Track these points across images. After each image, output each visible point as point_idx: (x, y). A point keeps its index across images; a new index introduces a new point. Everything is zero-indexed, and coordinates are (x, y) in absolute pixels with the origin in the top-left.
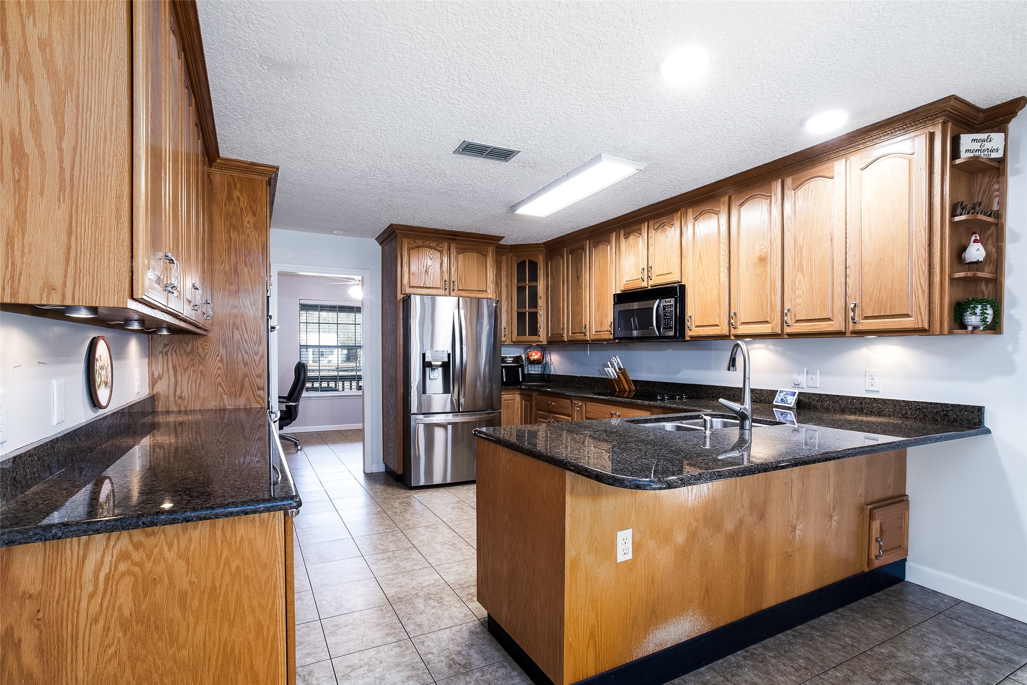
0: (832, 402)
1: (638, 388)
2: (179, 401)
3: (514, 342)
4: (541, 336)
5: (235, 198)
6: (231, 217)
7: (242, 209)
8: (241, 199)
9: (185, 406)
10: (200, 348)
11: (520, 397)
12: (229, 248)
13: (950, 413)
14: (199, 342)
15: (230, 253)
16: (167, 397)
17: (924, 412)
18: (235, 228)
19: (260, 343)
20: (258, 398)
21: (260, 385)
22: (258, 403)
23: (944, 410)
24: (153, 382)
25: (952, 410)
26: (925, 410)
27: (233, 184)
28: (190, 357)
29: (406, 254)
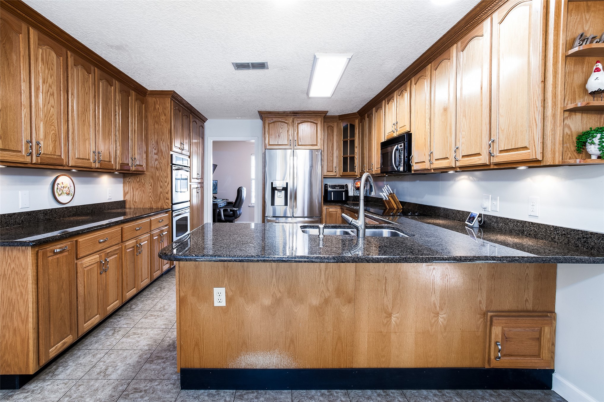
0: (504, 224)
1: (404, 207)
2: (135, 204)
3: (341, 176)
4: (357, 171)
5: (157, 108)
6: (155, 118)
7: (160, 113)
8: (160, 109)
9: (137, 206)
10: (143, 180)
11: (340, 211)
12: (155, 132)
13: (589, 240)
14: (142, 177)
15: (155, 135)
16: (130, 201)
17: (568, 238)
18: (157, 123)
19: (167, 177)
20: (166, 204)
21: (167, 197)
22: (166, 206)
23: (584, 237)
24: (125, 194)
25: (591, 237)
26: (569, 236)
27: (156, 102)
28: (139, 183)
29: (267, 127)
